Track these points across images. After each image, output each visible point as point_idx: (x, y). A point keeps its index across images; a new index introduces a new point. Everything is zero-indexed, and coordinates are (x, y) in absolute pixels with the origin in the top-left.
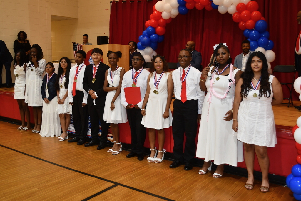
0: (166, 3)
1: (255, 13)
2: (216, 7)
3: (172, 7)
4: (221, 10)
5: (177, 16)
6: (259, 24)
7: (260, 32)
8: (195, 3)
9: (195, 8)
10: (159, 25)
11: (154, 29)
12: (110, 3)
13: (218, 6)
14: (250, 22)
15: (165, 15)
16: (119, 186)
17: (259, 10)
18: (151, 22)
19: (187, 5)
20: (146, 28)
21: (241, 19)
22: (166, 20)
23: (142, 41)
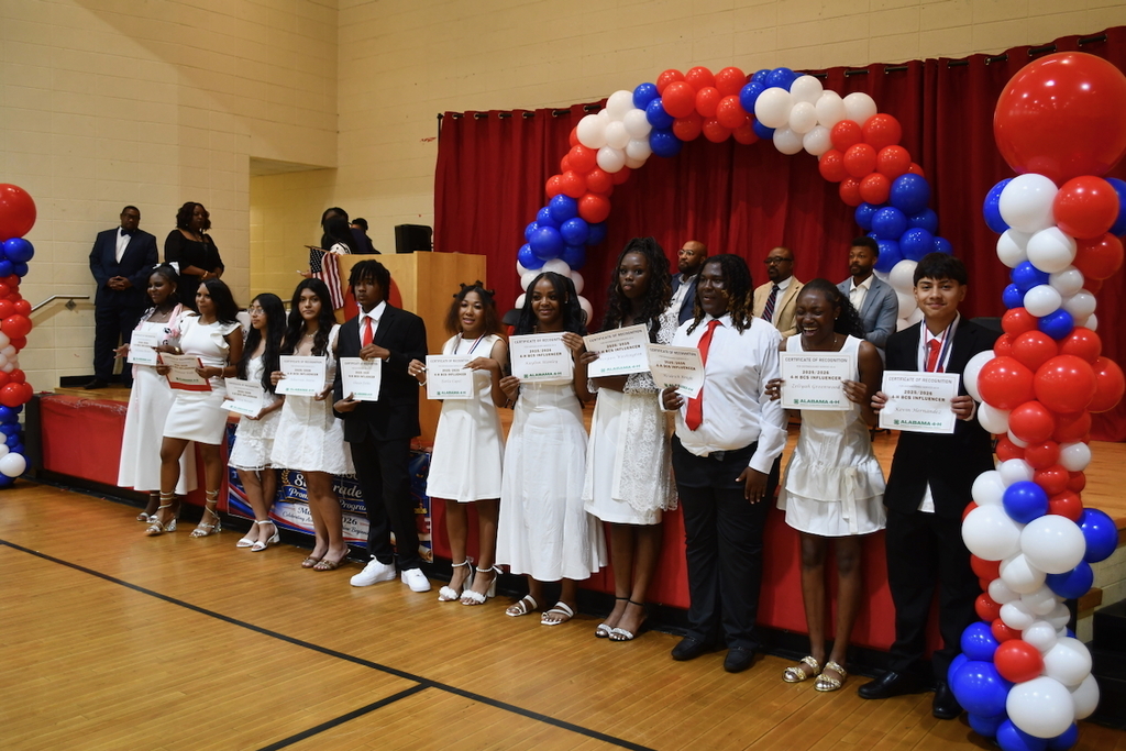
0: (612, 121)
1: (890, 153)
2: (768, 132)
3: (631, 132)
4: (783, 142)
7: (909, 211)
8: (703, 120)
9: (702, 137)
10: (588, 191)
11: (574, 201)
12: (437, 120)
13: (772, 130)
14: (874, 180)
15: (608, 159)
16: (432, 690)
17: (902, 143)
18: (564, 181)
19: (678, 127)
20: (550, 199)
21: (845, 172)
22: (612, 174)
23: (534, 239)
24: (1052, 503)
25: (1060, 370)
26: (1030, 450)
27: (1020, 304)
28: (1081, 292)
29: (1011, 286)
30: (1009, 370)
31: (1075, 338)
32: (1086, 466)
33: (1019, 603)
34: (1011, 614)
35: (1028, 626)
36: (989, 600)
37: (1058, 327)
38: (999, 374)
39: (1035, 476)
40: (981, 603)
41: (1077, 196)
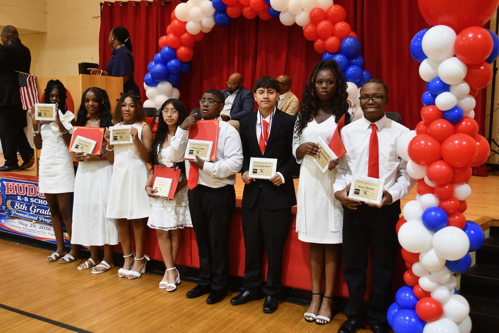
0: (194, 7)
1: (341, 26)
2: (277, 14)
3: (204, 13)
4: (285, 19)
5: (214, 28)
6: (347, 43)
7: (350, 56)
8: (242, 7)
9: (242, 16)
10: (181, 45)
11: (174, 50)
12: (100, 6)
13: (280, 12)
14: (332, 40)
15: (192, 27)
17: (346, 21)
18: (168, 39)
19: (229, 10)
20: (161, 49)
21: (317, 35)
22: (194, 36)
23: (153, 70)
24: (449, 219)
25: (457, 142)
26: (438, 189)
27: (433, 103)
28: (467, 96)
29: (427, 92)
30: (426, 142)
31: (464, 123)
32: (468, 198)
33: (429, 276)
34: (425, 283)
35: (434, 290)
36: (412, 274)
37: (454, 117)
38: (421, 145)
39: (440, 204)
40: (407, 276)
41: (469, 38)
